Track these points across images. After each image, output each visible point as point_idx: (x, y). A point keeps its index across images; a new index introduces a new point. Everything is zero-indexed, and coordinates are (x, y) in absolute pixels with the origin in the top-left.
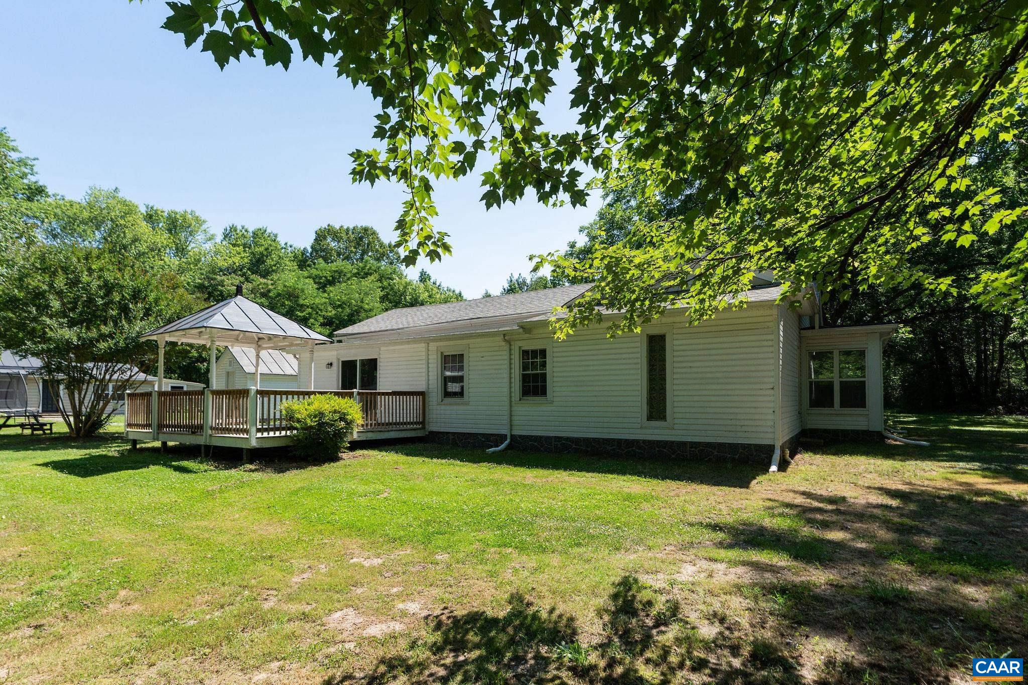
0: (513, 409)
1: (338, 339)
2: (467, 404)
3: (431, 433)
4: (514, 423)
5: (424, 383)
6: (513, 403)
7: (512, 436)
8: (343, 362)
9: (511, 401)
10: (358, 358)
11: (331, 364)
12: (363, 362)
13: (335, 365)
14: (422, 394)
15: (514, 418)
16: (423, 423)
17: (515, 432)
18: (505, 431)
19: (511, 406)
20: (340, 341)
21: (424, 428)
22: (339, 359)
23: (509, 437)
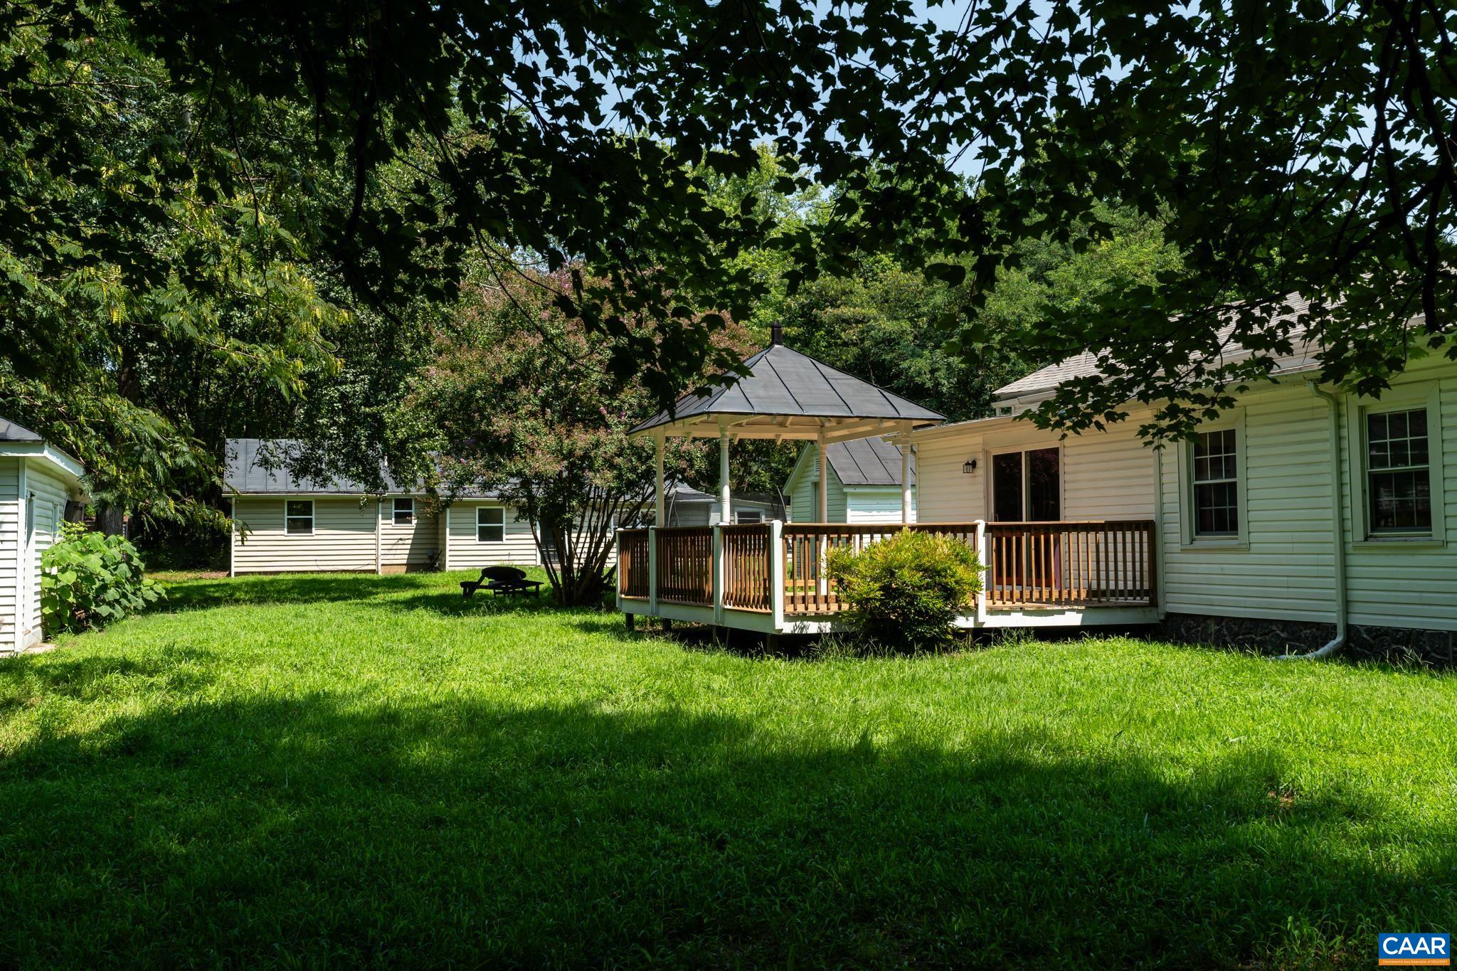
0: (1353, 560)
1: (1004, 404)
2: (1246, 549)
3: (1170, 616)
4: (1354, 595)
5: (1152, 499)
6: (1349, 548)
7: (1349, 628)
8: (997, 459)
9: (1343, 543)
10: (1024, 449)
11: (974, 464)
12: (1032, 455)
13: (980, 464)
14: (1147, 526)
15: (1353, 583)
16: (1153, 592)
17: (1357, 620)
18: (1331, 615)
19: (1344, 554)
20: (1007, 411)
21: (1154, 603)
22: (986, 452)
23: (1340, 629)
